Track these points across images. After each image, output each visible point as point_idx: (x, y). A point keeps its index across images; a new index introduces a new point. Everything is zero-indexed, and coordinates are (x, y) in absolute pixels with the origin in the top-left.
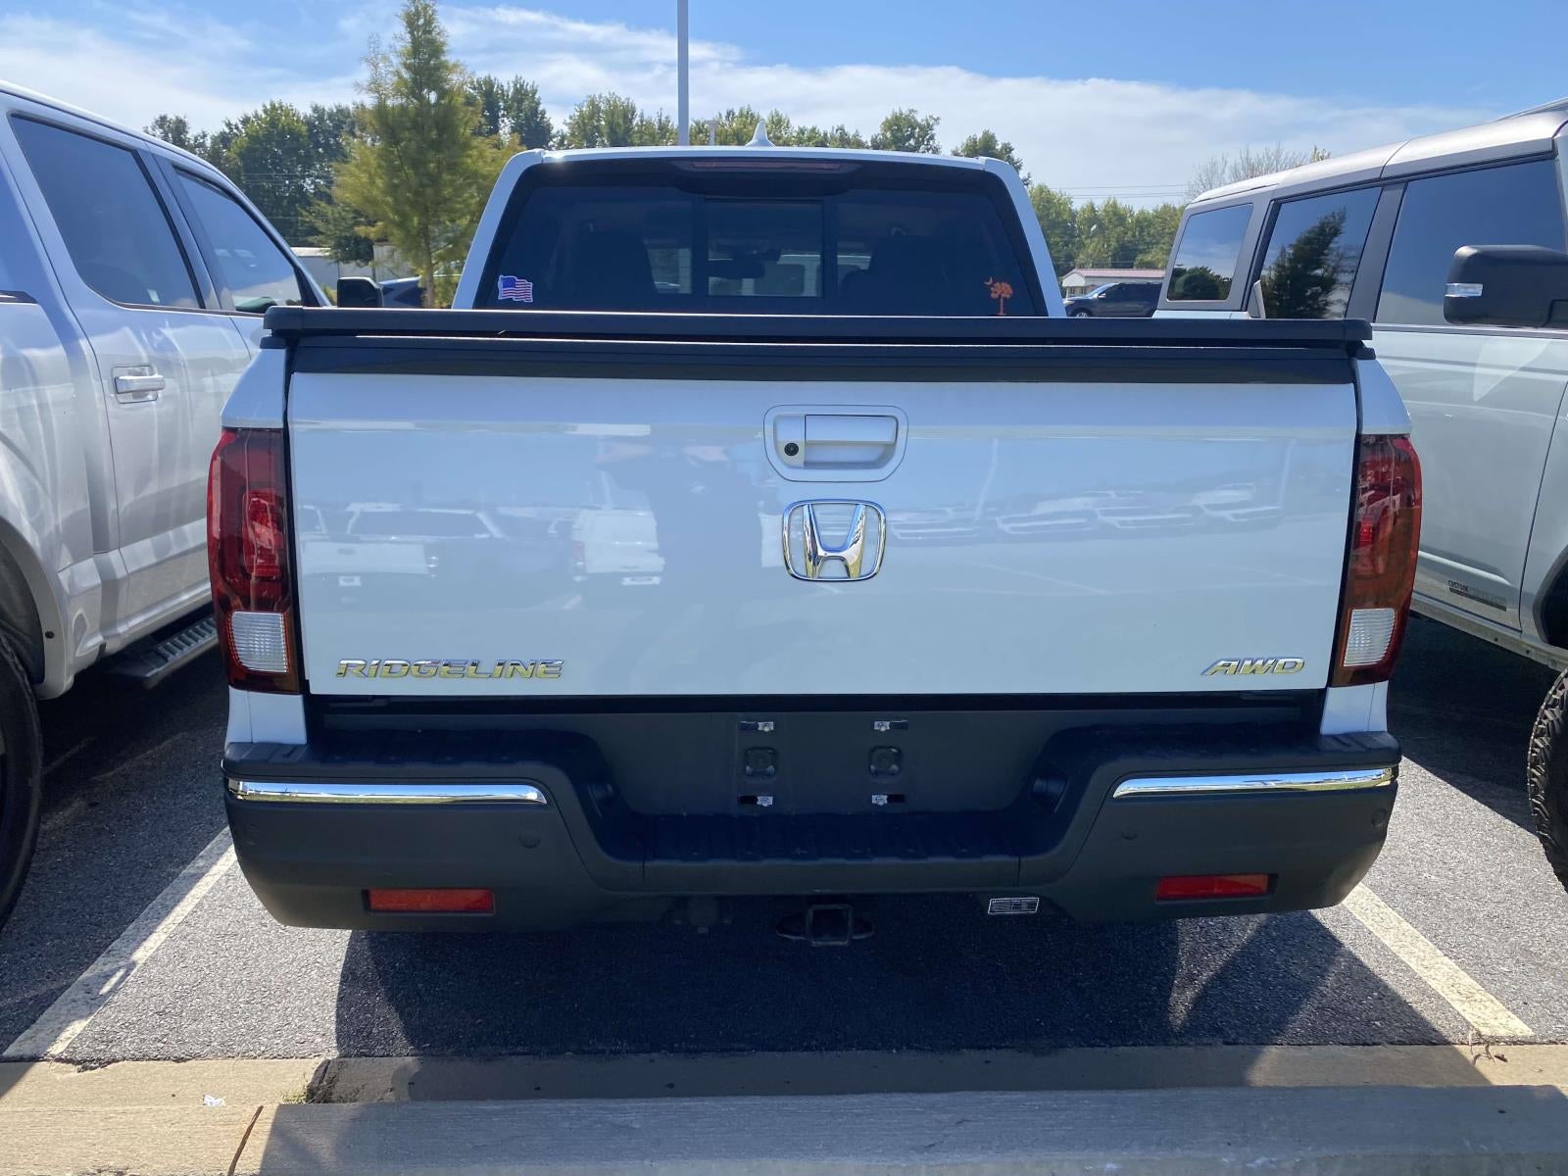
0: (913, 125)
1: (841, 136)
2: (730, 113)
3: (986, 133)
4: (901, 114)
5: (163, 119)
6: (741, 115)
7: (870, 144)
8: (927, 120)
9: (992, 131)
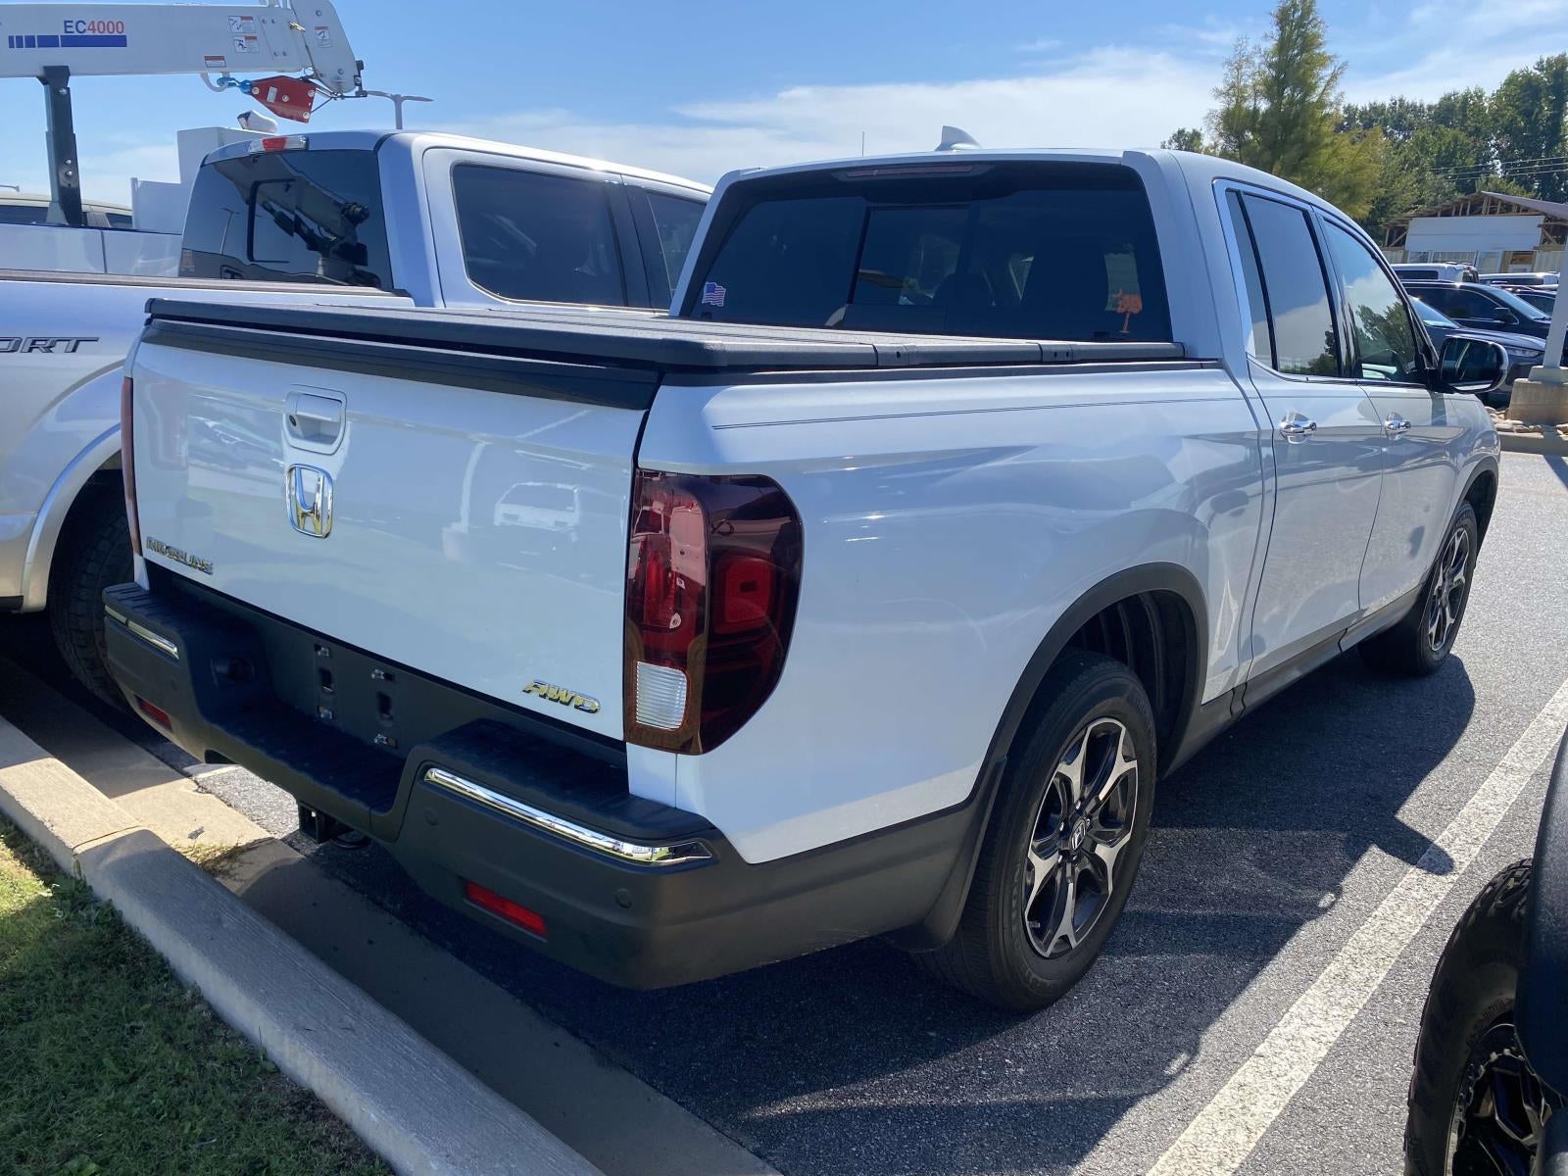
5: (1181, 133)
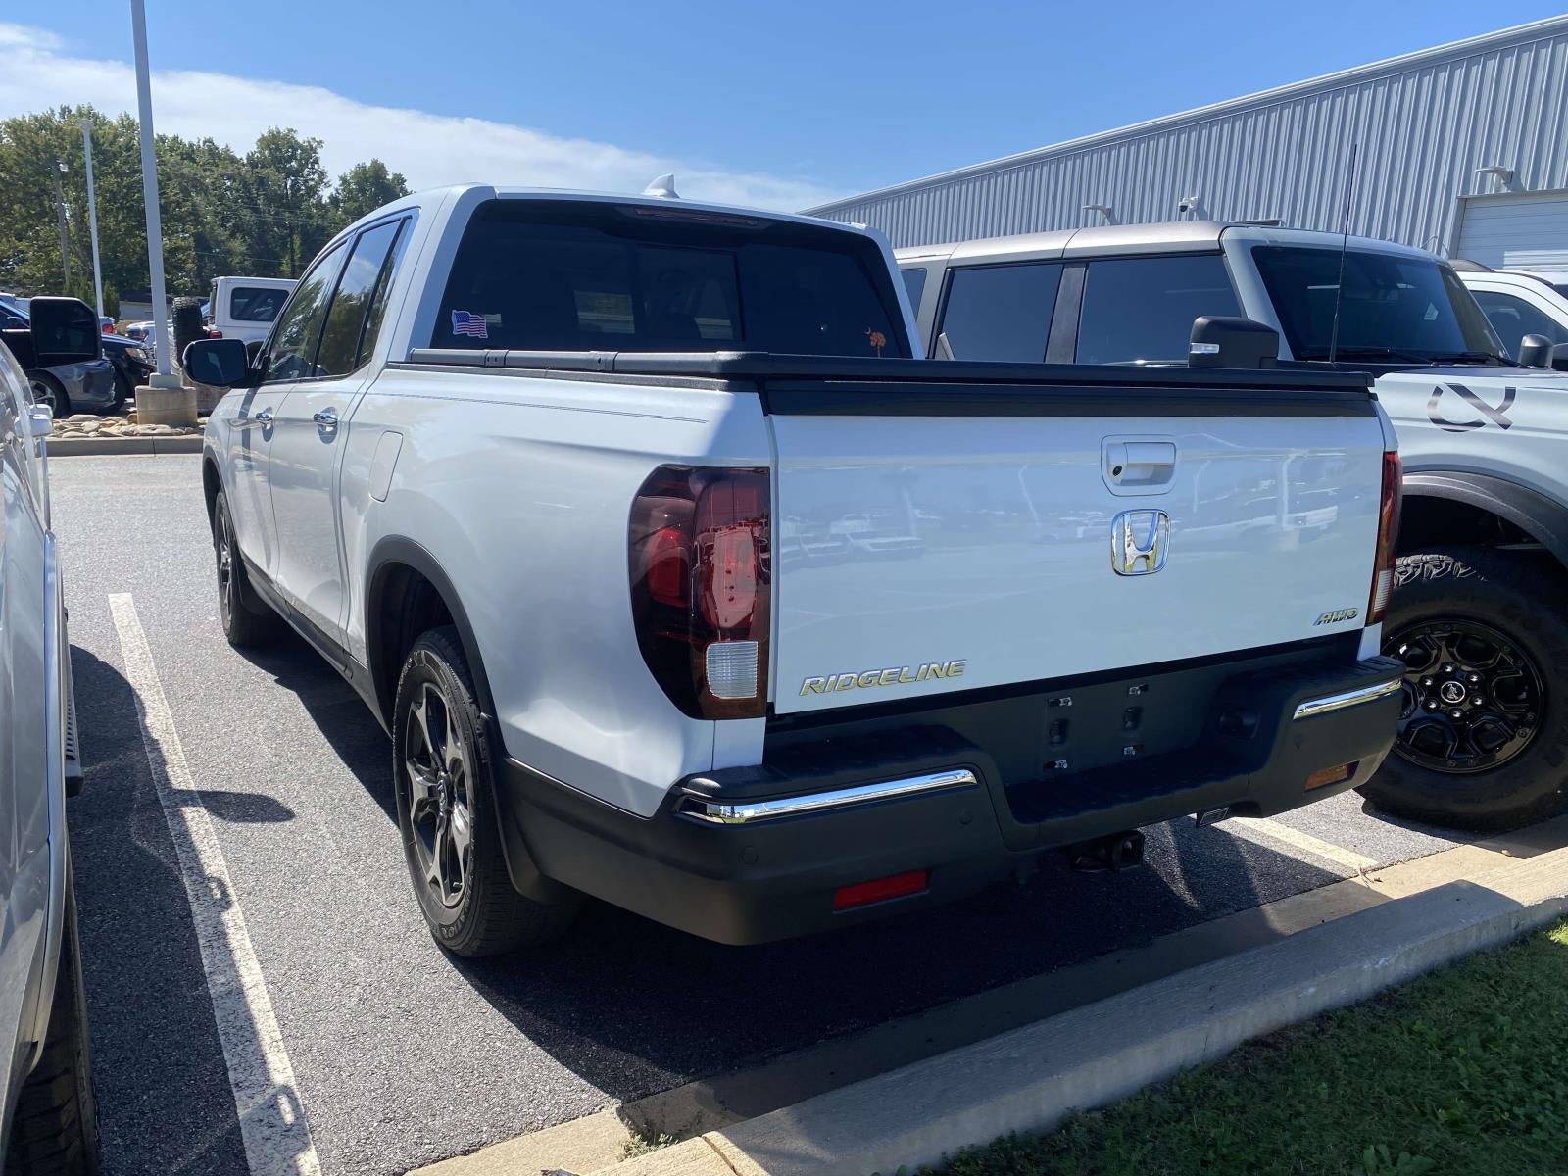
0: (294, 146)
1: (211, 150)
2: (65, 111)
3: (375, 162)
4: (279, 133)
6: (81, 114)
7: (245, 161)
8: (309, 142)
9: (381, 161)
